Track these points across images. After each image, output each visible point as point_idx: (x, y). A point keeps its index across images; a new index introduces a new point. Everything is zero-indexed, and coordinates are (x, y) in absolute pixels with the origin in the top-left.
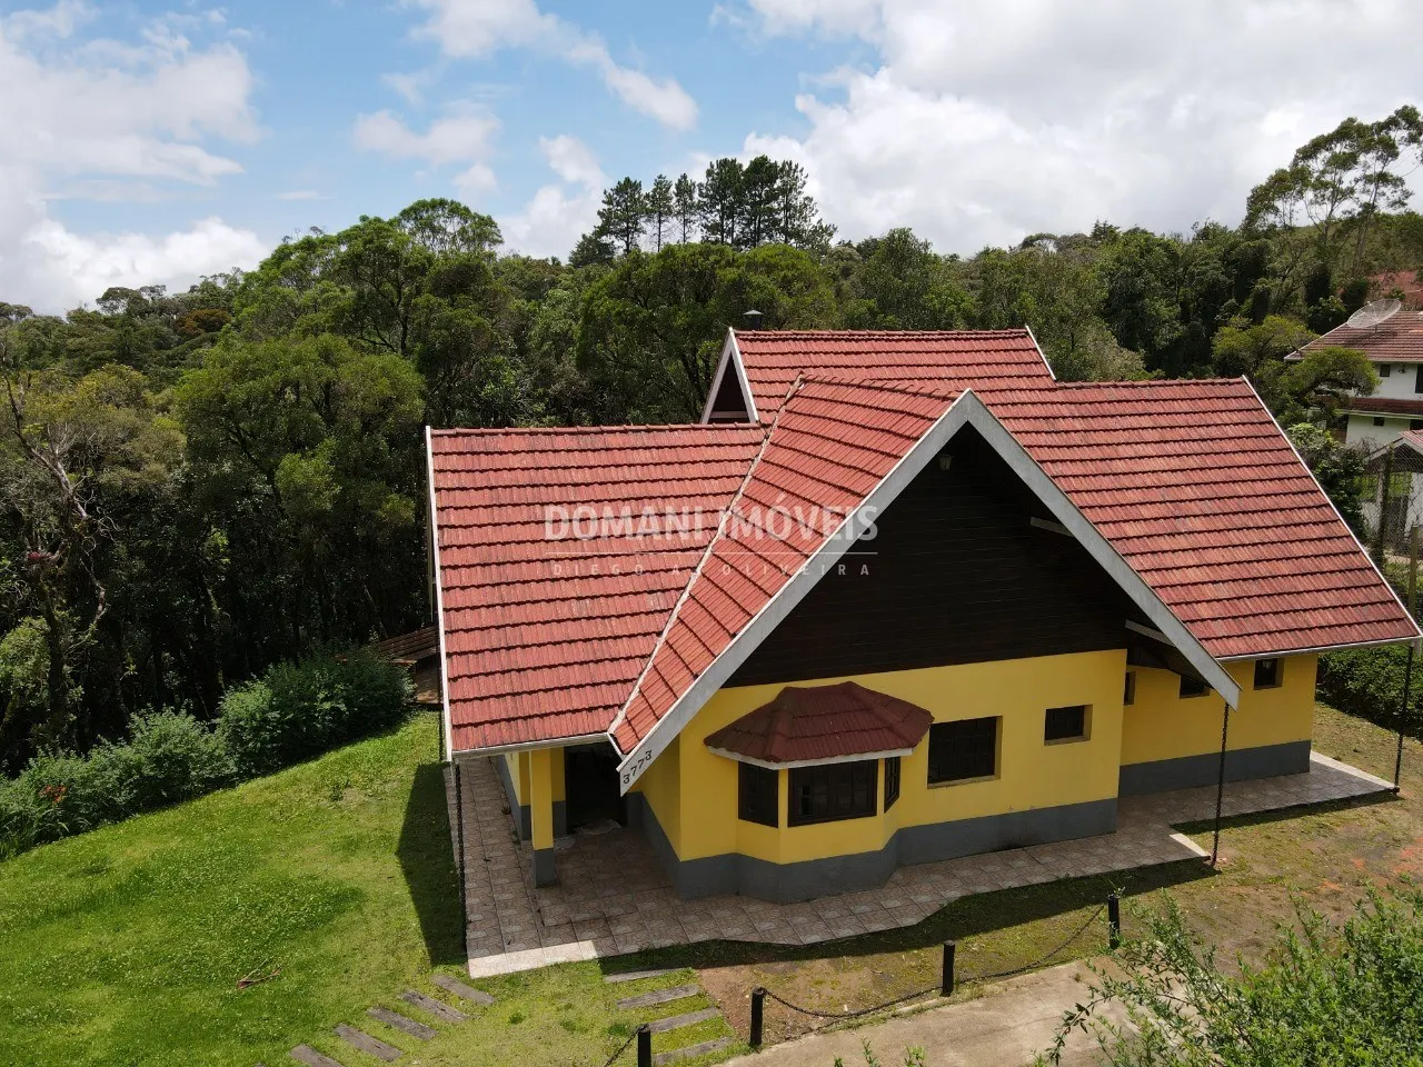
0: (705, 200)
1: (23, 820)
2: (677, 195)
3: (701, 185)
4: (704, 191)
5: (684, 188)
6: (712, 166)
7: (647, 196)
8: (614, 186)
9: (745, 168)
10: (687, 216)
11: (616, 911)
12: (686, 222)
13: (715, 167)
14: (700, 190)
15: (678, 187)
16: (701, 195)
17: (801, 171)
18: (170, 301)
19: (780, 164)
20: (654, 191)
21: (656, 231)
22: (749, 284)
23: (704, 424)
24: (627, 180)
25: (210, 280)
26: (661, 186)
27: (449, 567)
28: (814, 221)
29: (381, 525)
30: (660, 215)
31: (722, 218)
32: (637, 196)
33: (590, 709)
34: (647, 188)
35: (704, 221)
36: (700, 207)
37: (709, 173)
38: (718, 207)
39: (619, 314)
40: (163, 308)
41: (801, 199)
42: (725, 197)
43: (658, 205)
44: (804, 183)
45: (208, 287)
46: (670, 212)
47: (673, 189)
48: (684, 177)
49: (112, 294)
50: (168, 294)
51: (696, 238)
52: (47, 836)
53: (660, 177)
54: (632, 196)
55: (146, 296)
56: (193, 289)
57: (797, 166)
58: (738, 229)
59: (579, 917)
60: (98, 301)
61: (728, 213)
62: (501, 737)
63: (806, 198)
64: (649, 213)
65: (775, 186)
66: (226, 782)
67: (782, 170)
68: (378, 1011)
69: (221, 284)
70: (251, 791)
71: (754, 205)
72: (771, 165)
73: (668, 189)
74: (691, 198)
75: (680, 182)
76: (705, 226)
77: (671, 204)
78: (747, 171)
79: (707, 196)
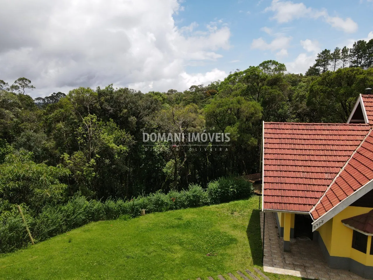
0: (352, 53)
1: (167, 204)
2: (342, 53)
3: (351, 49)
4: (352, 51)
5: (345, 50)
6: (355, 43)
7: (332, 54)
8: (321, 52)
9: (367, 43)
10: (345, 59)
11: (307, 265)
12: (344, 61)
13: (357, 43)
14: (350, 51)
15: (343, 50)
16: (351, 52)
18: (204, 88)
20: (334, 52)
21: (334, 64)
22: (368, 79)
23: (348, 123)
24: (326, 50)
25: (213, 83)
26: (337, 50)
27: (266, 159)
29: (249, 145)
30: (336, 59)
31: (357, 59)
32: (328, 54)
33: (304, 204)
34: (332, 52)
35: (351, 60)
36: (350, 56)
37: (354, 45)
38: (357, 55)
39: (321, 90)
40: (203, 90)
42: (359, 52)
43: (336, 56)
45: (212, 84)
46: (339, 58)
47: (341, 51)
48: (345, 47)
49: (192, 87)
50: (204, 86)
51: (348, 65)
52: (171, 209)
53: (337, 48)
55: (199, 87)
56: (209, 85)
58: (363, 62)
59: (296, 263)
60: (189, 89)
61: (360, 57)
62: (277, 207)
64: (332, 59)
66: (207, 204)
68: (239, 272)
69: (215, 84)
70: (213, 207)
71: (370, 54)
73: (339, 51)
74: (347, 53)
75: (343, 49)
76: (351, 62)
77: (340, 56)
78: (368, 43)
79: (353, 52)
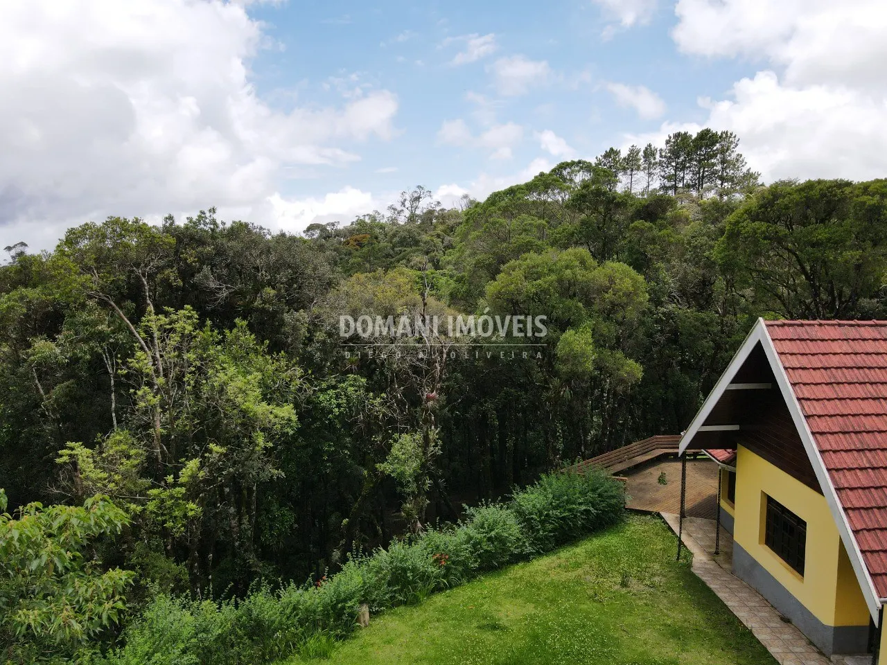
0: (663, 159)
2: (644, 157)
3: (661, 150)
4: (663, 154)
5: (649, 153)
7: (624, 159)
8: (603, 154)
9: (693, 138)
10: (651, 171)
12: (650, 174)
14: (660, 153)
15: (645, 152)
16: (661, 156)
17: (735, 137)
18: (340, 231)
19: (719, 133)
20: (629, 155)
21: (629, 181)
24: (612, 149)
25: (362, 218)
26: (633, 153)
28: (744, 170)
30: (632, 170)
31: (676, 171)
32: (617, 159)
34: (624, 153)
35: (663, 173)
36: (660, 163)
37: (668, 142)
38: (674, 164)
40: (338, 234)
41: (734, 156)
42: (678, 157)
43: (631, 163)
44: (737, 145)
45: (361, 223)
46: (639, 169)
47: (641, 153)
48: (650, 145)
49: (311, 228)
50: (340, 227)
51: (656, 184)
53: (633, 146)
54: (614, 159)
55: (328, 228)
56: (352, 224)
57: (731, 134)
58: (688, 177)
60: (304, 232)
61: (680, 167)
63: (738, 155)
64: (624, 169)
65: (715, 148)
67: (721, 137)
69: (367, 220)
71: (700, 161)
72: (713, 135)
73: (638, 154)
74: (655, 159)
75: (646, 149)
76: (663, 177)
77: (640, 163)
78: (696, 139)
79: (665, 157)
